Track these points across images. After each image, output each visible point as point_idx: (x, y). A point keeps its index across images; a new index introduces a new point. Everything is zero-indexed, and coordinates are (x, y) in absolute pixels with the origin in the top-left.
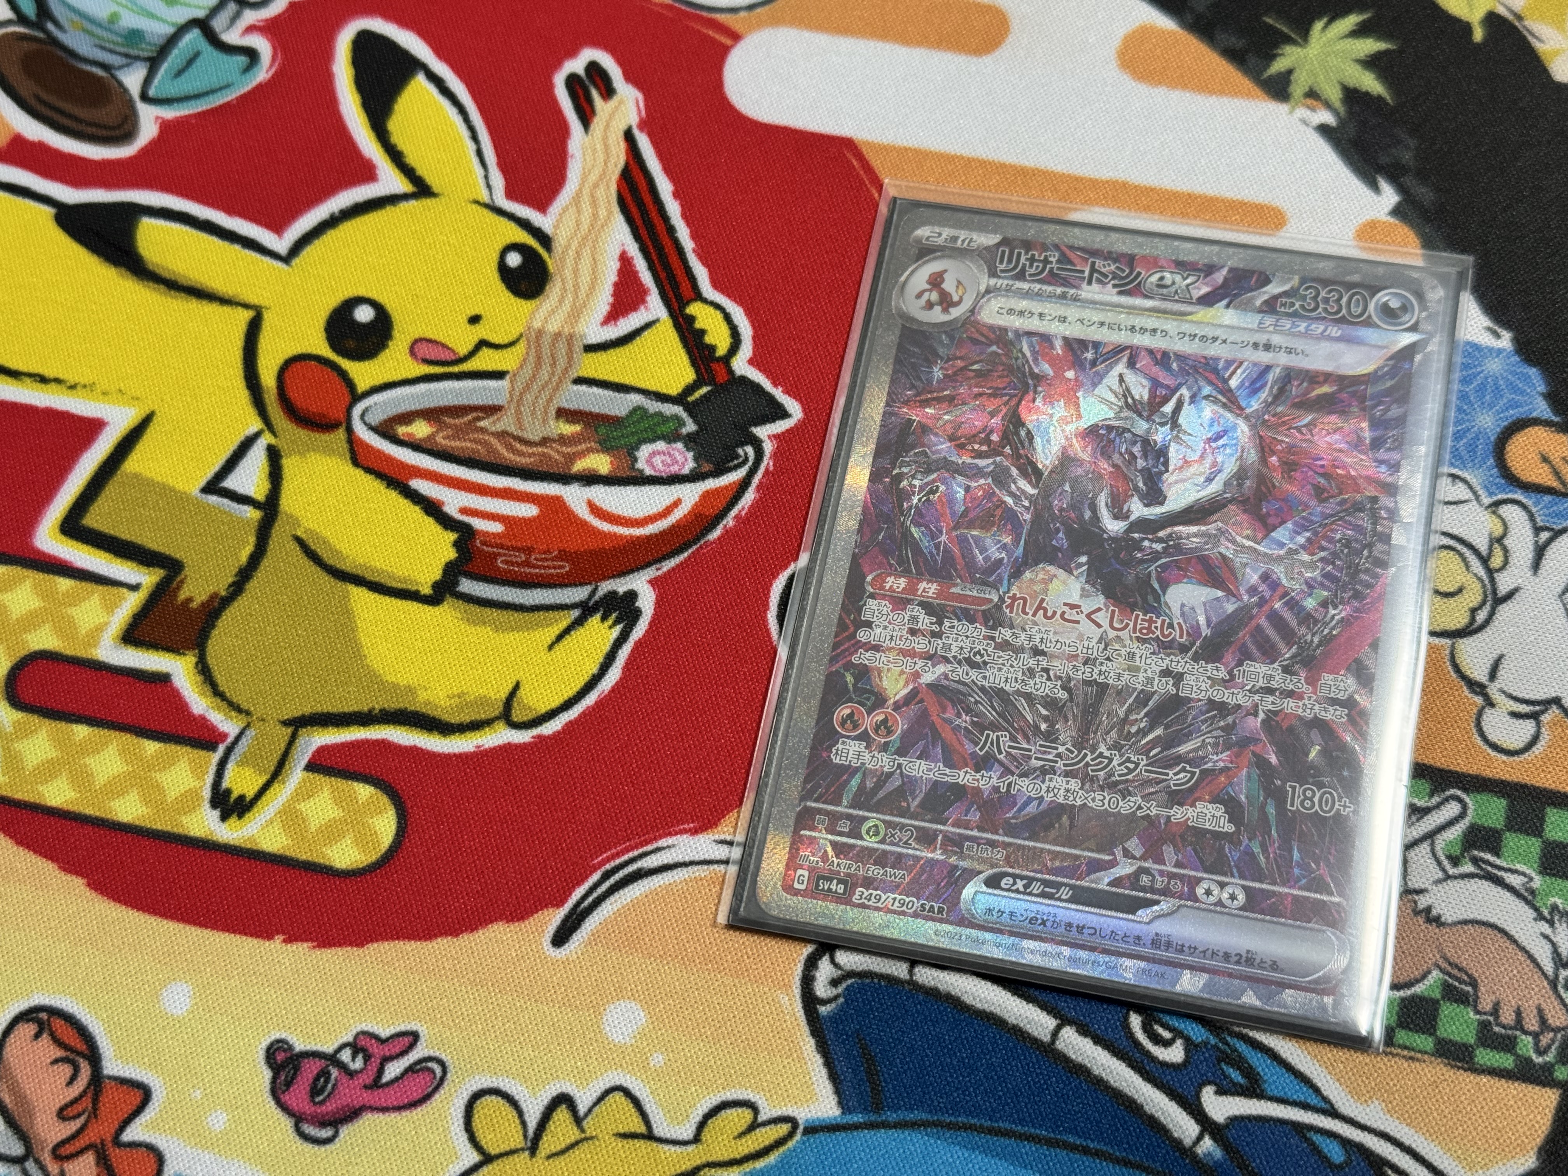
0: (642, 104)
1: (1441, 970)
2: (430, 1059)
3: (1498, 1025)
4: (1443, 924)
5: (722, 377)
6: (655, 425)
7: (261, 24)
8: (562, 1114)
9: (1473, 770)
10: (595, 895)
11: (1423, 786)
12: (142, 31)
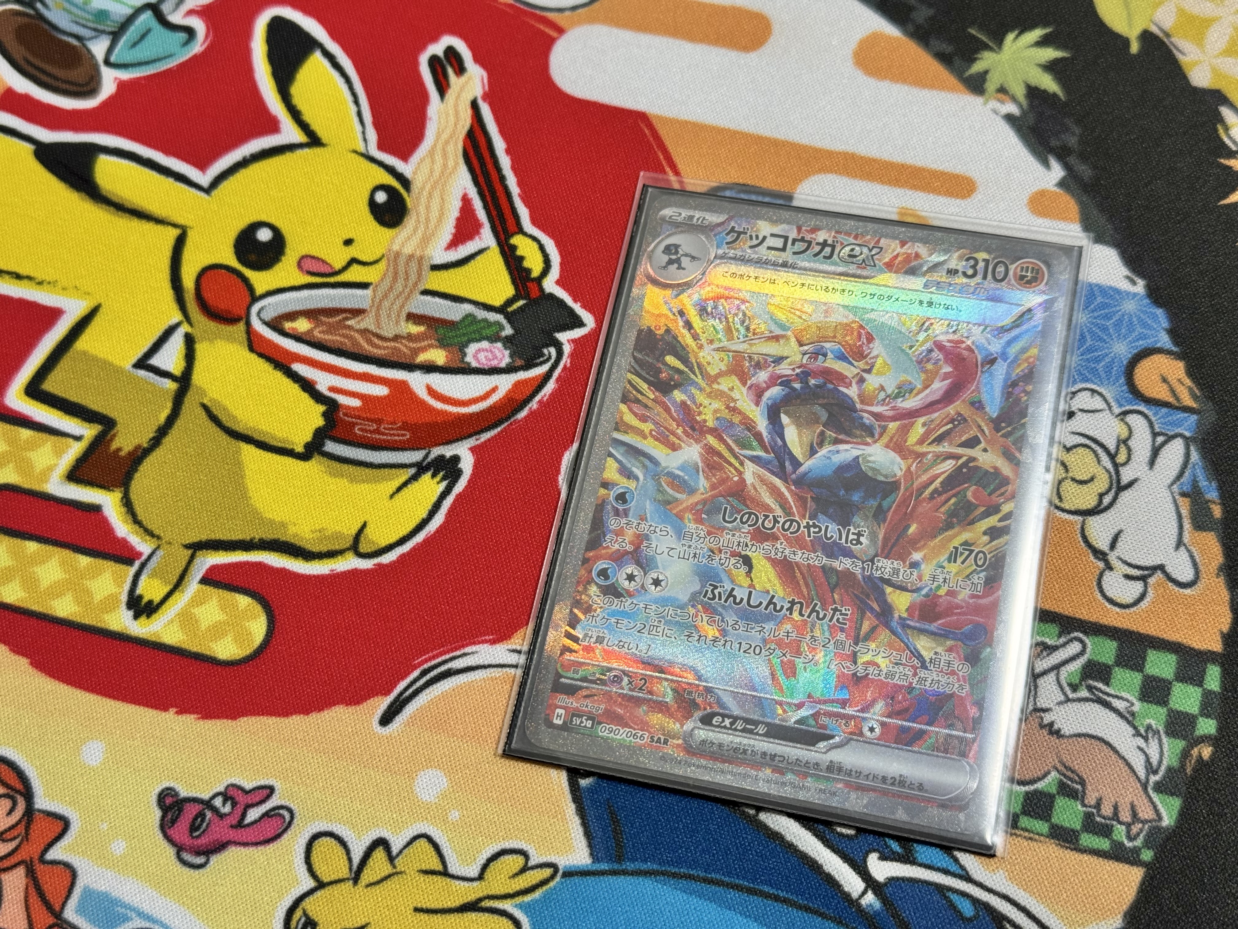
0: (486, 81)
1: (1058, 771)
2: (282, 807)
3: (1099, 816)
4: (1062, 736)
5: (535, 294)
6: (481, 328)
7: (199, 9)
8: (379, 854)
9: (1093, 618)
10: (414, 687)
11: (1053, 629)
12: (108, 11)
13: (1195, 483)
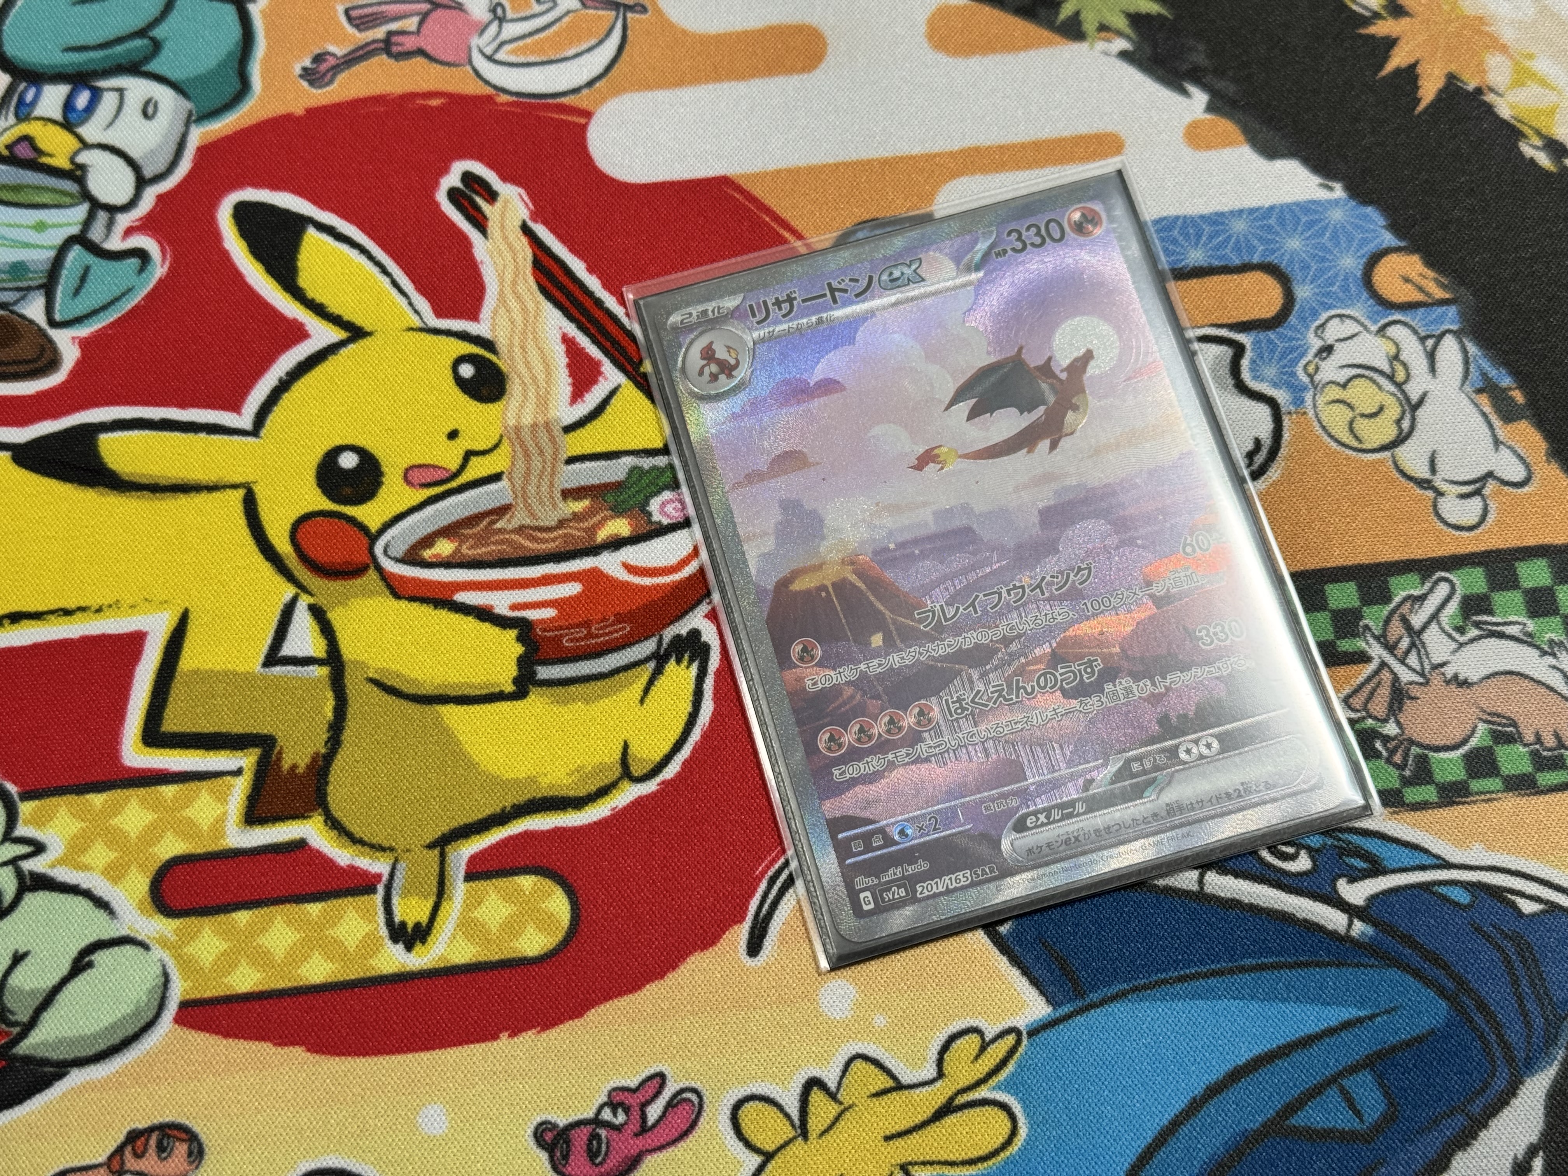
0: (526, 198)
1: (1486, 721)
2: (683, 1091)
3: (1545, 750)
4: (1472, 684)
6: (654, 479)
7: (137, 223)
8: (817, 1097)
9: (1446, 552)
10: (769, 901)
11: (1413, 578)
12: (23, 262)
13: (1484, 375)
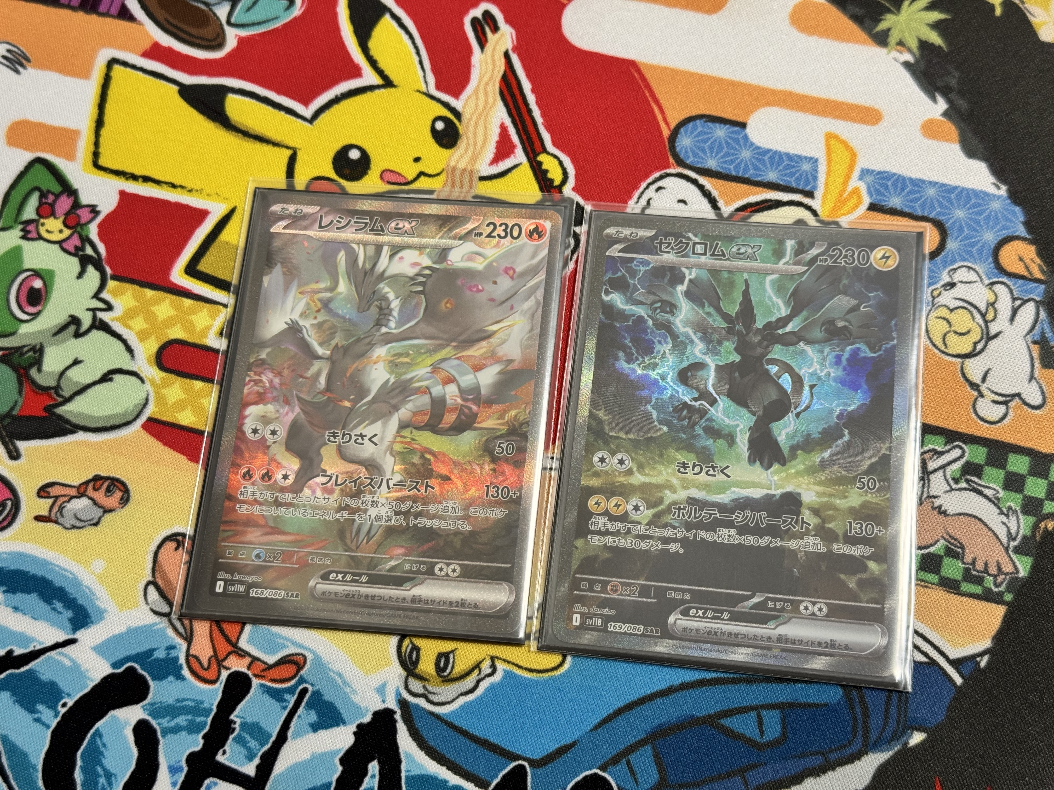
0: (514, 37)
1: (945, 540)
3: (974, 570)
4: (948, 515)
5: (557, 197)
9: (970, 432)
11: (941, 439)
13: (1043, 334)
